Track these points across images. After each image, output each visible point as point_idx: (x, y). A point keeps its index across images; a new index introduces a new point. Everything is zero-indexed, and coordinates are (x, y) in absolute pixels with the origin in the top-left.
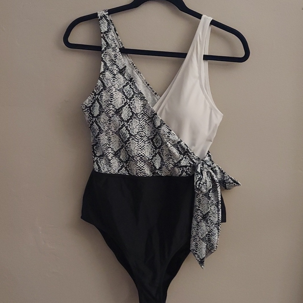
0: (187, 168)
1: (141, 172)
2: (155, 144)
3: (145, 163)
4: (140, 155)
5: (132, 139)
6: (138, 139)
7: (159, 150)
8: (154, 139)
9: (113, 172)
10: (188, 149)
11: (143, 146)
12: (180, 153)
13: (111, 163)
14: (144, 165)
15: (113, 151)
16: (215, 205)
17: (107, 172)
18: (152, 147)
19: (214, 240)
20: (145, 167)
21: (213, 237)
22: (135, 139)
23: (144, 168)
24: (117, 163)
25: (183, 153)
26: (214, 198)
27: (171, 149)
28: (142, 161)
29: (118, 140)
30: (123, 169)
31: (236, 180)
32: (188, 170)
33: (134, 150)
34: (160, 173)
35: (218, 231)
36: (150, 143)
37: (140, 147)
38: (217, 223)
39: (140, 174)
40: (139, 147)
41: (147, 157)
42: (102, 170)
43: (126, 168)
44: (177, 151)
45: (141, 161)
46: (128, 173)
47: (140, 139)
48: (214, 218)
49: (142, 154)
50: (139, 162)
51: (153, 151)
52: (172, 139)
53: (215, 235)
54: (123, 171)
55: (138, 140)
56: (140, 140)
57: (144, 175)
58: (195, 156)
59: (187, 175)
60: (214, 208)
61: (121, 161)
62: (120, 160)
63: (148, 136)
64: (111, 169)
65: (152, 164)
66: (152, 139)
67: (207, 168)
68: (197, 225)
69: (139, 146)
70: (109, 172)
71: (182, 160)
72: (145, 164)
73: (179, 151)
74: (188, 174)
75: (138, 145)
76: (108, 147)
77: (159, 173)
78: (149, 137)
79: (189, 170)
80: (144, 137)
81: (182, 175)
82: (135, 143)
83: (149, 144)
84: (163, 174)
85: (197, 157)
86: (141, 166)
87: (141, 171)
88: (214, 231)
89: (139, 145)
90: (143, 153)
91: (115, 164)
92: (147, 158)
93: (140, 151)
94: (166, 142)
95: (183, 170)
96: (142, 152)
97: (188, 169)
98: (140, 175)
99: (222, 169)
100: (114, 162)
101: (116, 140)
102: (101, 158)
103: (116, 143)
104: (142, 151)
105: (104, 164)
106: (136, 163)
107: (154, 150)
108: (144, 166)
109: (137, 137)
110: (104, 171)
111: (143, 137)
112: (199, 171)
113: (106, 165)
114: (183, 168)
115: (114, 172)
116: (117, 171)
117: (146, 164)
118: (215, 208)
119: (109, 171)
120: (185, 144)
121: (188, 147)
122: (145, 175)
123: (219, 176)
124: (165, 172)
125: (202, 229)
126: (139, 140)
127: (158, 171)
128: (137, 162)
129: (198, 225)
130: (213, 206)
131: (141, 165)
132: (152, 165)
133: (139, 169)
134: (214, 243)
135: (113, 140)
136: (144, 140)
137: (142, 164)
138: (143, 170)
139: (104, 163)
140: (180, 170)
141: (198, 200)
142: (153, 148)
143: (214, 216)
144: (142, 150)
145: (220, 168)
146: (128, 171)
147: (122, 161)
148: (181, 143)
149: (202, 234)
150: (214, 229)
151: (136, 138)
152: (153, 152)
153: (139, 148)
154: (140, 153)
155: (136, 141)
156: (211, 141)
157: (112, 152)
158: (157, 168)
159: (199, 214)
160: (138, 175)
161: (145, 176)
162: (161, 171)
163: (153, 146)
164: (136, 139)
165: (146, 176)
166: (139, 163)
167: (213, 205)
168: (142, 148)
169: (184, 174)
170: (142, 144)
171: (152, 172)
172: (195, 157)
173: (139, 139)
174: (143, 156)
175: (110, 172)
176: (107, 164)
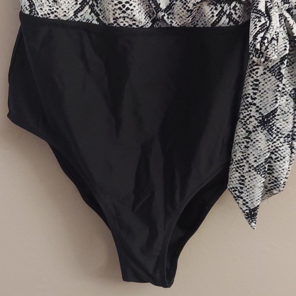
1: (125, 15)
9: (63, 15)
16: (290, 95)
17: (49, 14)
19: (280, 169)
21: (278, 163)
23: (131, 5)
26: (288, 78)
30: (85, 10)
32: (233, 12)
34: (168, 18)
35: (291, 149)
38: (291, 133)
39: (122, 20)
42: (38, 11)
43: (92, 7)
46: (97, 20)
48: (284, 122)
53: (284, 160)
54: (86, 15)
57: (131, 23)
59: (231, 23)
60: (287, 100)
64: (57, 9)
68: (246, 138)
70: (53, 15)
74: (233, 21)
77: (165, 18)
79: (237, 12)
81: (218, 22)
84: (175, 23)
87: (124, 12)
88: (282, 151)
95: (222, 11)
97: (234, 8)
98: (122, 25)
110: (43, 13)
112: (263, 10)
114: (223, 5)
115: (65, 15)
116: (71, 13)
118: (289, 101)
119: (52, 13)
122: (134, 24)
124: (181, 15)
125: (257, 147)
127: (163, 14)
129: (250, 138)
130: (285, 97)
133: (120, 8)
134: (279, 176)
138: (129, 12)
140: (215, 11)
141: (252, 82)
143: (285, 119)
146: (97, 15)
149: (256, 157)
150: (283, 148)
158: (163, 6)
159: (252, 114)
160: (118, 24)
161: (135, 26)
162: (170, 13)
165: (137, 26)
167: (286, 95)
169: (225, 20)
171: (150, 17)
175: (56, 16)
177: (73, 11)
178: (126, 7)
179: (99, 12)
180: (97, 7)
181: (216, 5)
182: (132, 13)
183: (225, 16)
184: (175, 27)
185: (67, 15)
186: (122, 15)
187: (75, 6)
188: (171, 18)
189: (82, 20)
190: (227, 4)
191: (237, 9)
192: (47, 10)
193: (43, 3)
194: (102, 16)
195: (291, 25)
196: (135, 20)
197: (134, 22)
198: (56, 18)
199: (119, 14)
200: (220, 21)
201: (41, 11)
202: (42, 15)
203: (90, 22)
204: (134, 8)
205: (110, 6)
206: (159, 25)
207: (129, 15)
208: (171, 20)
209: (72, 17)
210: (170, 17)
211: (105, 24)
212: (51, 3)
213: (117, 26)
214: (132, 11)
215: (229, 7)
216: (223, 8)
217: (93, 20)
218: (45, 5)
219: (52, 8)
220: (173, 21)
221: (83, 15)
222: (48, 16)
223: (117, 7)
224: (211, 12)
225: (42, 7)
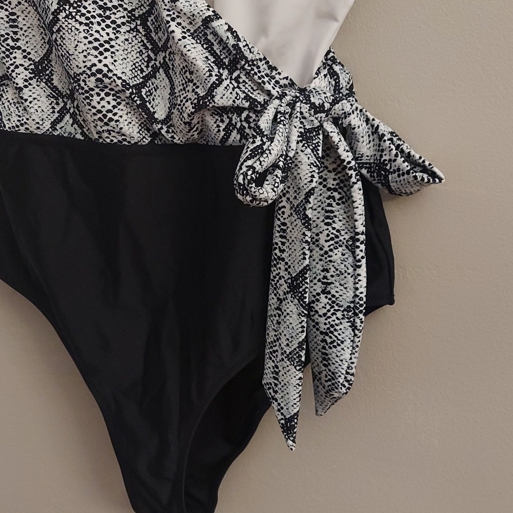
0: (244, 115)
2: (153, 35)
3: (119, 97)
4: (94, 69)
5: (67, 16)
6: (88, 15)
7: (164, 54)
8: (150, 19)
10: (241, 45)
11: (106, 42)
12: (219, 63)
13: (26, 100)
14: (114, 107)
15: (30, 59)
16: (347, 247)
17: (17, 126)
18: (144, 45)
19: (337, 359)
20: (120, 113)
21: (334, 350)
22: (78, 17)
23: (115, 114)
24: (44, 99)
25: (226, 61)
26: (344, 221)
27: (182, 48)
28: (107, 90)
29: (36, 22)
31: (427, 163)
33: (76, 53)
34: (168, 132)
35: (353, 330)
36: (138, 31)
37: (96, 44)
38: (352, 305)
39: (106, 134)
40: (90, 42)
41: (119, 78)
43: (73, 116)
44: (207, 54)
45: (102, 91)
46: (81, 134)
47: (100, 15)
48: (342, 288)
49: (100, 66)
50: (98, 95)
51: (146, 59)
52: (185, 10)
53: (342, 346)
54: (67, 127)
55: (87, 18)
56: (99, 19)
57: (120, 139)
58: (281, 77)
60: (343, 255)
61: (56, 94)
62: (54, 88)
63: (129, 9)
64: (28, 119)
65: (138, 102)
66: (144, 19)
67: (307, 115)
69: (91, 39)
71: (218, 85)
72: (119, 104)
73: (213, 53)
75: (86, 38)
76: (13, 48)
77: (163, 132)
78: (133, 10)
80: (114, 11)
81: (227, 139)
82: (78, 30)
83: (131, 36)
84: (177, 138)
85: (287, 78)
86: (104, 110)
87: (106, 124)
88: (340, 332)
89: (92, 35)
90: (105, 65)
91: (39, 104)
92: (119, 82)
93: (96, 57)
94: (168, 22)
95: (230, 123)
96: (100, 61)
98: (108, 141)
99: (376, 122)
100: (34, 96)
101: (30, 22)
102: (4, 84)
103: (33, 33)
104: (101, 58)
105: (11, 101)
106: (87, 98)
107: (149, 56)
108: (116, 111)
109: (85, 8)
110: (10, 126)
111: (109, 9)
113: (17, 105)
114: (230, 116)
115: (38, 128)
116: (47, 125)
117: (123, 103)
118: (346, 256)
119: (22, 125)
120: (230, 29)
121: (239, 40)
122: (125, 140)
123: (366, 148)
126: (92, 20)
127: (159, 126)
128: (92, 96)
130: (340, 249)
131: (103, 107)
132: (138, 106)
133: (100, 119)
135: (24, 22)
136: (114, 22)
137: (109, 103)
138: (113, 123)
139: (10, 99)
140: (221, 124)
141: (279, 226)
142: (147, 48)
143: (342, 282)
144: (101, 53)
145: (371, 117)
146: (81, 127)
147: (60, 94)
148: (215, 24)
150: (341, 326)
151: (84, 11)
152: (148, 62)
153: (91, 46)
154: (95, 65)
155: (81, 23)
156: (336, 20)
157: (26, 65)
162: (171, 125)
163: (145, 41)
164: (83, 15)
165: (129, 142)
166: (98, 99)
167: (341, 246)
168: (103, 48)
170: (102, 32)
172: (277, 77)
173: (93, 17)
174: (105, 76)
175: (27, 129)
176: (18, 103)
177: (50, 122)
178: (108, 118)
179: (82, 123)
180: (81, 116)
181: (221, 116)
182: (117, 125)
183: (235, 131)
184: (179, 144)
185: (41, 127)
186: (105, 128)
187: (52, 115)
188: (173, 132)
189: (63, 134)
190: (235, 114)
191: (251, 120)
192: (16, 121)
193: (11, 112)
194: (87, 128)
195: (336, 144)
196: (124, 135)
197: (123, 137)
198: (28, 132)
199: (101, 127)
200: (229, 138)
201: (8, 122)
202: (9, 128)
203: (72, 136)
204: (120, 119)
205: (89, 116)
206: (162, 141)
207: (114, 128)
208: (173, 134)
209: (48, 130)
210: (171, 131)
211: (92, 139)
212: (22, 112)
213: (104, 142)
214: (118, 123)
215: (239, 119)
216: (231, 119)
217: (76, 134)
218: (13, 115)
219: (21, 119)
220: (175, 136)
221: (63, 127)
222: (17, 129)
223: (96, 117)
224: (215, 125)
225: (10, 117)
